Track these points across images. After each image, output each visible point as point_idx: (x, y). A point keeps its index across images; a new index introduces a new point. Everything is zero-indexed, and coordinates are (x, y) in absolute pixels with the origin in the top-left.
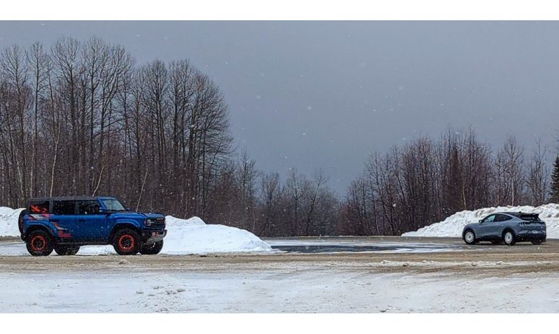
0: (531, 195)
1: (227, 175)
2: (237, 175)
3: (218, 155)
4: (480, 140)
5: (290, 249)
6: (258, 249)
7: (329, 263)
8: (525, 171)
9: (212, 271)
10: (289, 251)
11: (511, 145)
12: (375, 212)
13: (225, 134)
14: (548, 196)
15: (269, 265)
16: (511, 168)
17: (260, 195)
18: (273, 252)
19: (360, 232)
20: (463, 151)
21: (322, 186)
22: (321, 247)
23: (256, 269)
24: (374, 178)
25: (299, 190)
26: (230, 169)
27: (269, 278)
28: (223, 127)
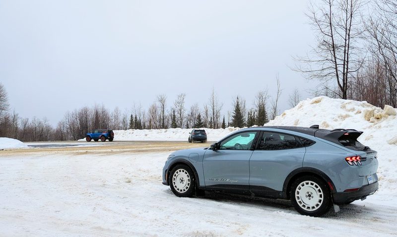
0: (123, 126)
1: (6, 119)
2: (11, 119)
3: (3, 111)
4: (106, 108)
5: (35, 146)
6: (22, 147)
7: (56, 152)
8: (121, 118)
9: (6, 156)
10: (35, 147)
11: (117, 110)
12: (68, 133)
13: (6, 103)
14: (128, 127)
15: (31, 153)
16: (116, 118)
17: (20, 126)
18: (28, 148)
19: (62, 139)
20: (100, 111)
21: (46, 123)
22: (48, 145)
23: (26, 155)
24: (67, 120)
25: (37, 124)
26: (8, 116)
27: (32, 158)
28: (5, 101)
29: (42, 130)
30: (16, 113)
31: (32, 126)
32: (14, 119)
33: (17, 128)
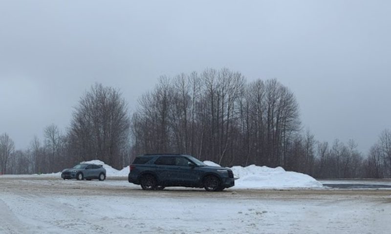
1: (298, 144)
2: (304, 144)
3: (293, 132)
5: (334, 186)
7: (357, 196)
9: (285, 200)
13: (296, 120)
17: (317, 156)
18: (323, 188)
21: (354, 149)
23: (312, 199)
24: (384, 144)
25: (340, 152)
26: (299, 139)
27: (320, 205)
28: (296, 116)
29: (348, 161)
30: (310, 134)
31: (333, 155)
32: (307, 144)
33: (312, 157)
